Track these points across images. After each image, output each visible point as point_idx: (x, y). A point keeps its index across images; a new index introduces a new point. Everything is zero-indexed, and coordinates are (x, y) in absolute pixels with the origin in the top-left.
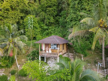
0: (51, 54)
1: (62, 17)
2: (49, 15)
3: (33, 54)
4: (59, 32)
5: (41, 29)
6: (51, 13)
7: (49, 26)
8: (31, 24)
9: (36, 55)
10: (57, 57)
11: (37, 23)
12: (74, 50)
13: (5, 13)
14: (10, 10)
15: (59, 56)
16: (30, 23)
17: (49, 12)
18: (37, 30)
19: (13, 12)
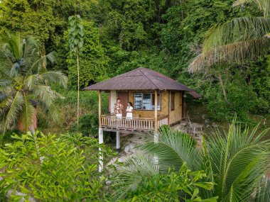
0: (133, 122)
1: (169, 24)
2: (133, 18)
3: (83, 126)
4: (161, 66)
5: (109, 59)
6: (137, 12)
7: (131, 49)
8: (76, 37)
9: (93, 126)
10: (151, 133)
11: (98, 41)
12: (206, 112)
13: (14, 16)
14: (28, 9)
15: (160, 130)
16: (74, 34)
17: (133, 9)
18: (98, 61)
19: (35, 13)
